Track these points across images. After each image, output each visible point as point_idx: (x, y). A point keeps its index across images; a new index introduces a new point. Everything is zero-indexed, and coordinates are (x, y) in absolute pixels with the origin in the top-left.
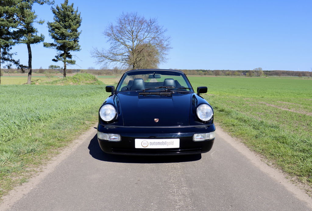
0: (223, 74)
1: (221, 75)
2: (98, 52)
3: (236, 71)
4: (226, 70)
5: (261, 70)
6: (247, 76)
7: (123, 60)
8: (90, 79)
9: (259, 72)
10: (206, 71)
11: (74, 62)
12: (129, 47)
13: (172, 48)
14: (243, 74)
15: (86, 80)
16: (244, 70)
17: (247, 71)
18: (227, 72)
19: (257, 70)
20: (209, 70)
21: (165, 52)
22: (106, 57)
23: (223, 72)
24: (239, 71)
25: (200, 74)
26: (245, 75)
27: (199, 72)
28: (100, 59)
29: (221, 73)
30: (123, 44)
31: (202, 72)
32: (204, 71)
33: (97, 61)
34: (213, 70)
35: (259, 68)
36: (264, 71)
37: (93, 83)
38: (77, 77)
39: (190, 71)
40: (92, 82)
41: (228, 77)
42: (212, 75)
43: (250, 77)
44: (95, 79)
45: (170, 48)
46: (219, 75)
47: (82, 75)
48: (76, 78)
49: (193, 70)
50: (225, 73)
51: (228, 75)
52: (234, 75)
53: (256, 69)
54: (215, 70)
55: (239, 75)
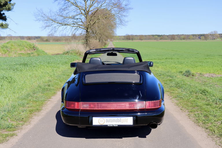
0: (178, 38)
1: (176, 40)
2: (44, 15)
3: (191, 35)
4: (180, 35)
5: (217, 33)
6: (202, 40)
7: (74, 24)
8: (27, 47)
9: (214, 35)
10: (161, 35)
11: (5, 26)
12: (81, 8)
13: (132, 8)
14: (197, 37)
15: (20, 50)
16: (199, 34)
17: (201, 35)
18: (183, 37)
19: (212, 34)
20: (164, 35)
21: (124, 14)
22: (54, 21)
23: (177, 36)
24: (193, 35)
25: (155, 39)
26: (200, 38)
27: (155, 37)
28: (47, 23)
29: (176, 37)
30: (73, 5)
31: (157, 37)
32: (159, 36)
33: (44, 25)
34: (168, 35)
35: (215, 32)
36: (219, 34)
37: (29, 54)
38: (7, 45)
39: (146, 36)
40: (29, 52)
41: (183, 41)
42: (167, 40)
43: (205, 41)
44: (34, 48)
45: (130, 9)
46: (175, 39)
47: (15, 43)
48: (6, 47)
49: (149, 35)
50: (179, 37)
51: (184, 39)
52: (189, 39)
53: (211, 32)
54: (170, 35)
55: (193, 39)
